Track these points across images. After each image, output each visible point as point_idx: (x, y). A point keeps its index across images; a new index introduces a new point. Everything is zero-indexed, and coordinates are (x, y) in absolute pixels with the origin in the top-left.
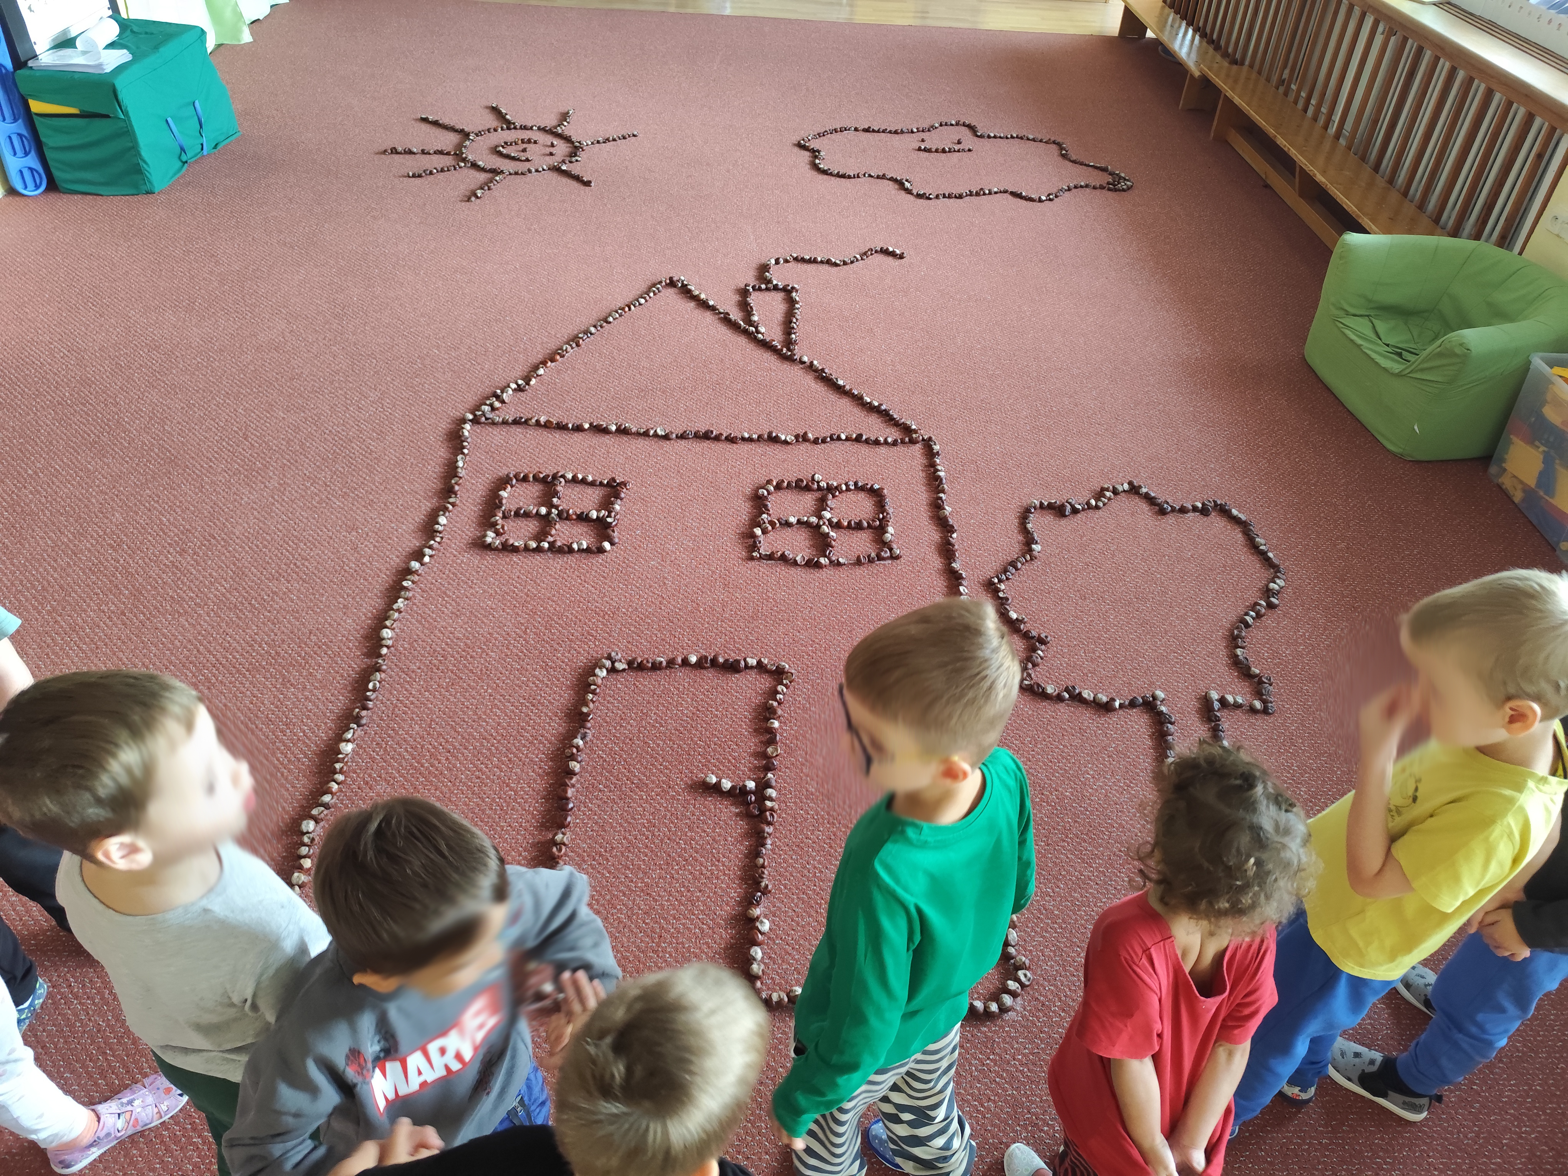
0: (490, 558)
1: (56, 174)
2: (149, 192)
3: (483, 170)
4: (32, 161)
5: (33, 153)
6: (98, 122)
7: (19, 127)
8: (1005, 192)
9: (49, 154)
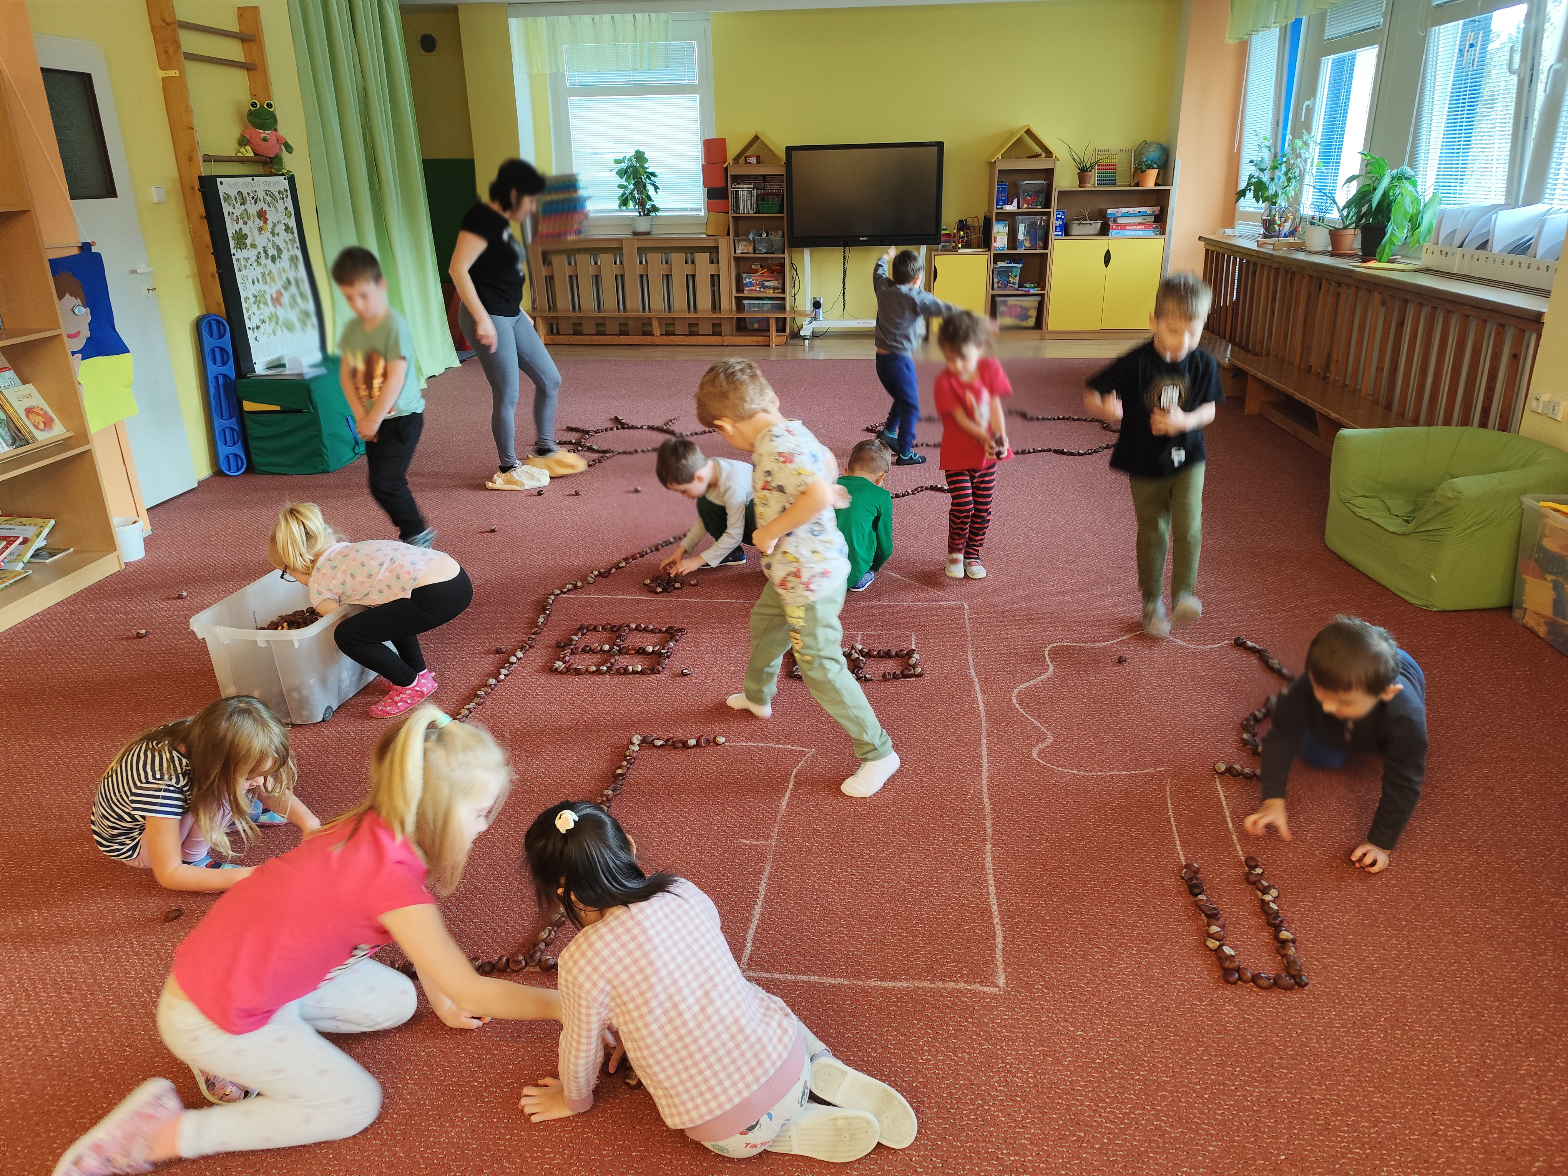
0: (555, 679)
1: (256, 459)
2: (325, 472)
3: (598, 451)
4: (238, 450)
5: (239, 443)
6: (292, 417)
7: (233, 423)
8: (1049, 450)
9: (252, 443)
